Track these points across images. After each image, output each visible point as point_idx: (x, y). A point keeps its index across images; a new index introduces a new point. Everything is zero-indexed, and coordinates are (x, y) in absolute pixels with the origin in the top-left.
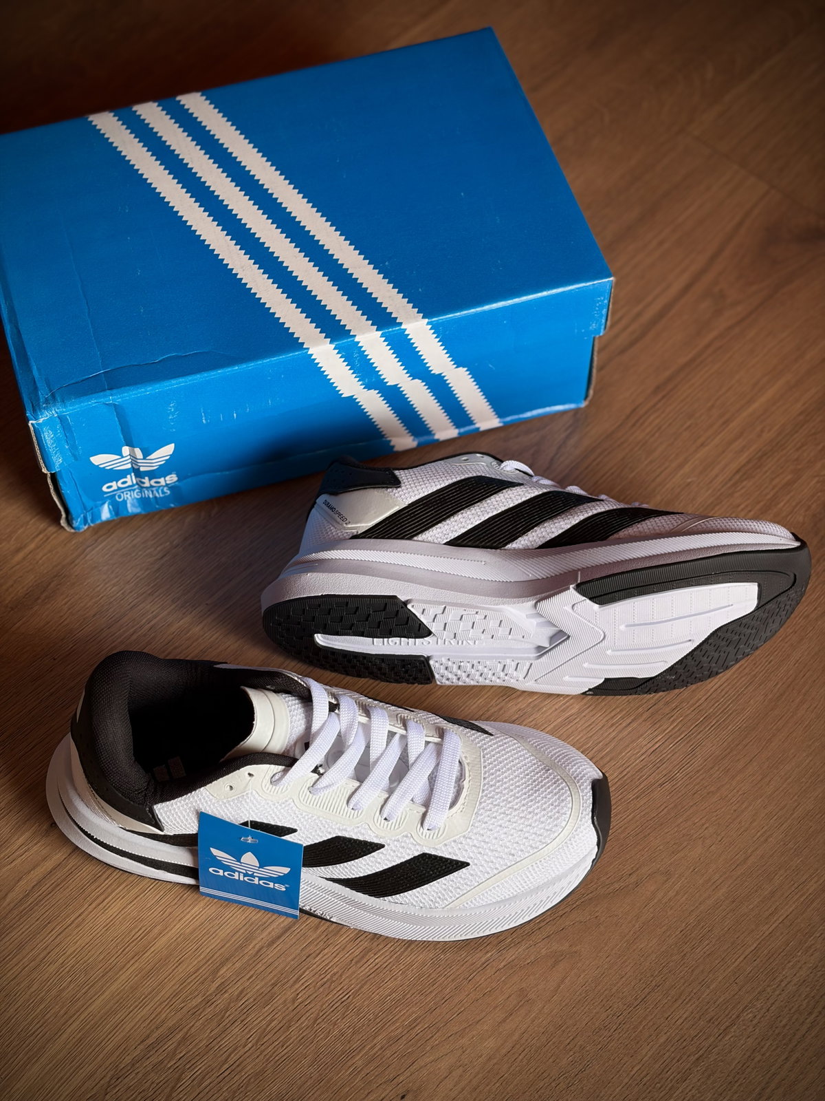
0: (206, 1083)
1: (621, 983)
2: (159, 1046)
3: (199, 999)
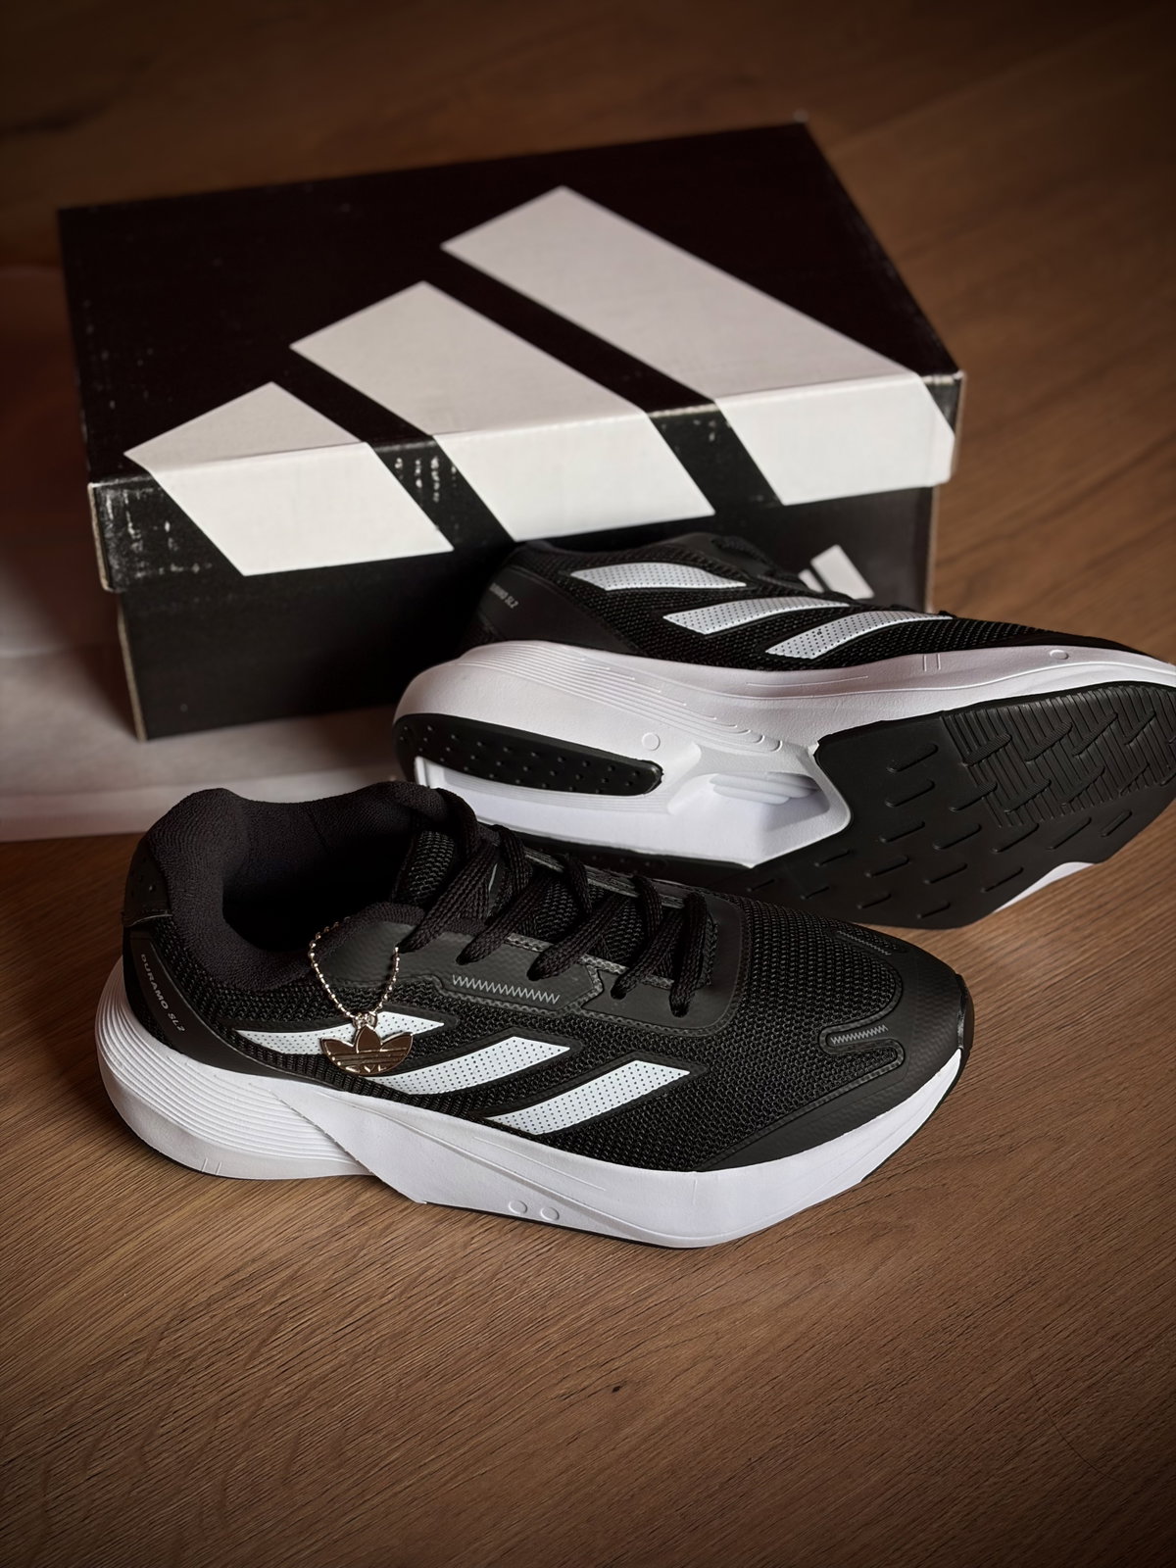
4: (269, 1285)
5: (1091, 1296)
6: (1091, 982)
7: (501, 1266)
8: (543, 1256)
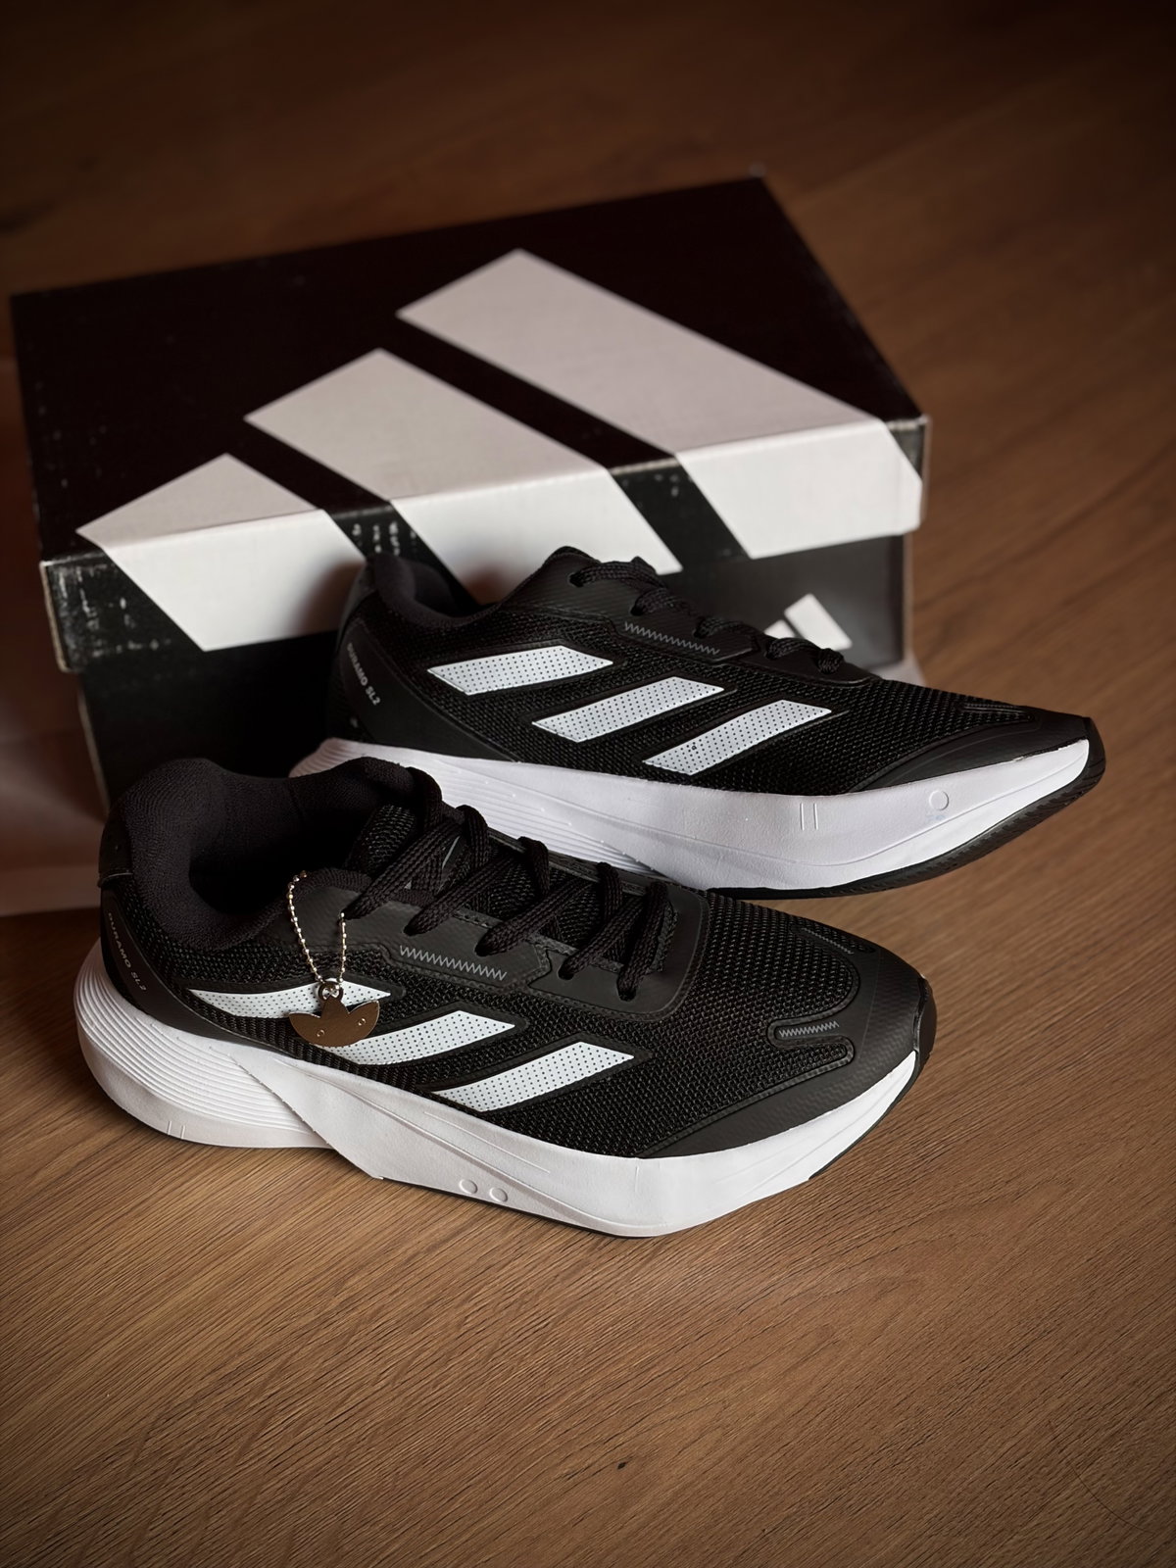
4: (257, 1378)
5: (1109, 1341)
6: (1092, 1019)
7: (496, 1345)
8: (540, 1333)
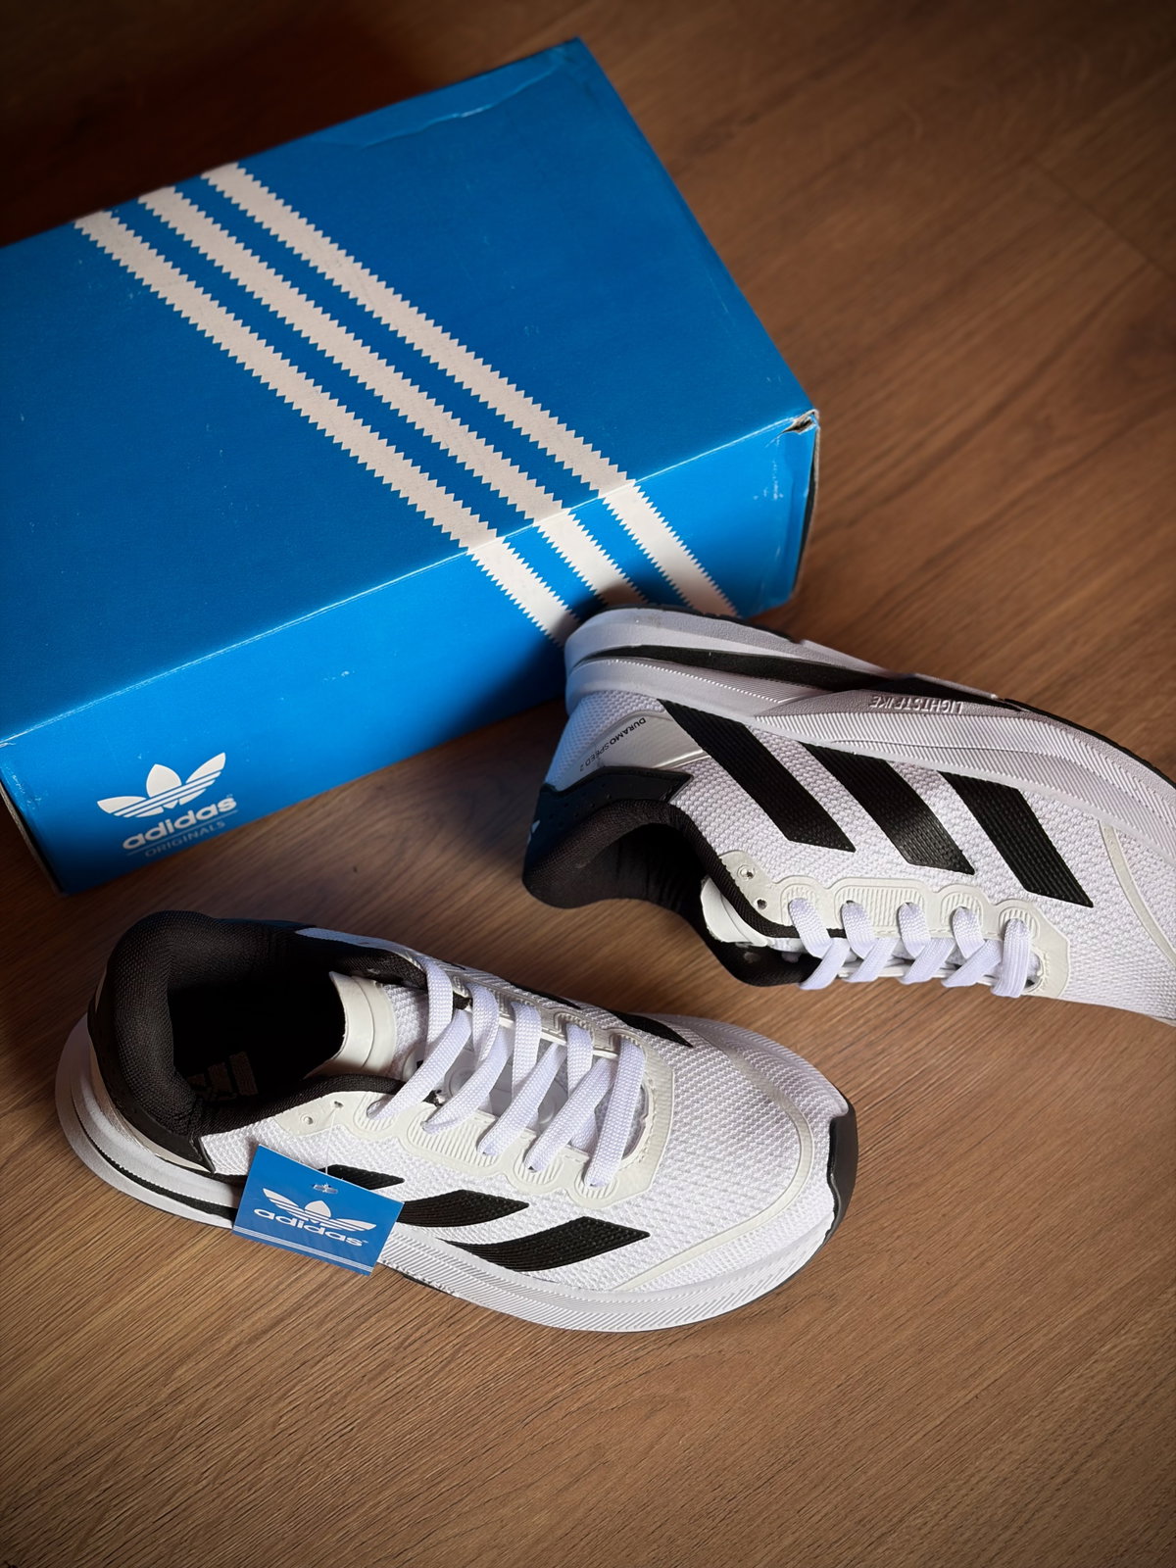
0: (136, 1530)
1: (741, 1452)
2: (79, 1468)
3: (143, 1408)
